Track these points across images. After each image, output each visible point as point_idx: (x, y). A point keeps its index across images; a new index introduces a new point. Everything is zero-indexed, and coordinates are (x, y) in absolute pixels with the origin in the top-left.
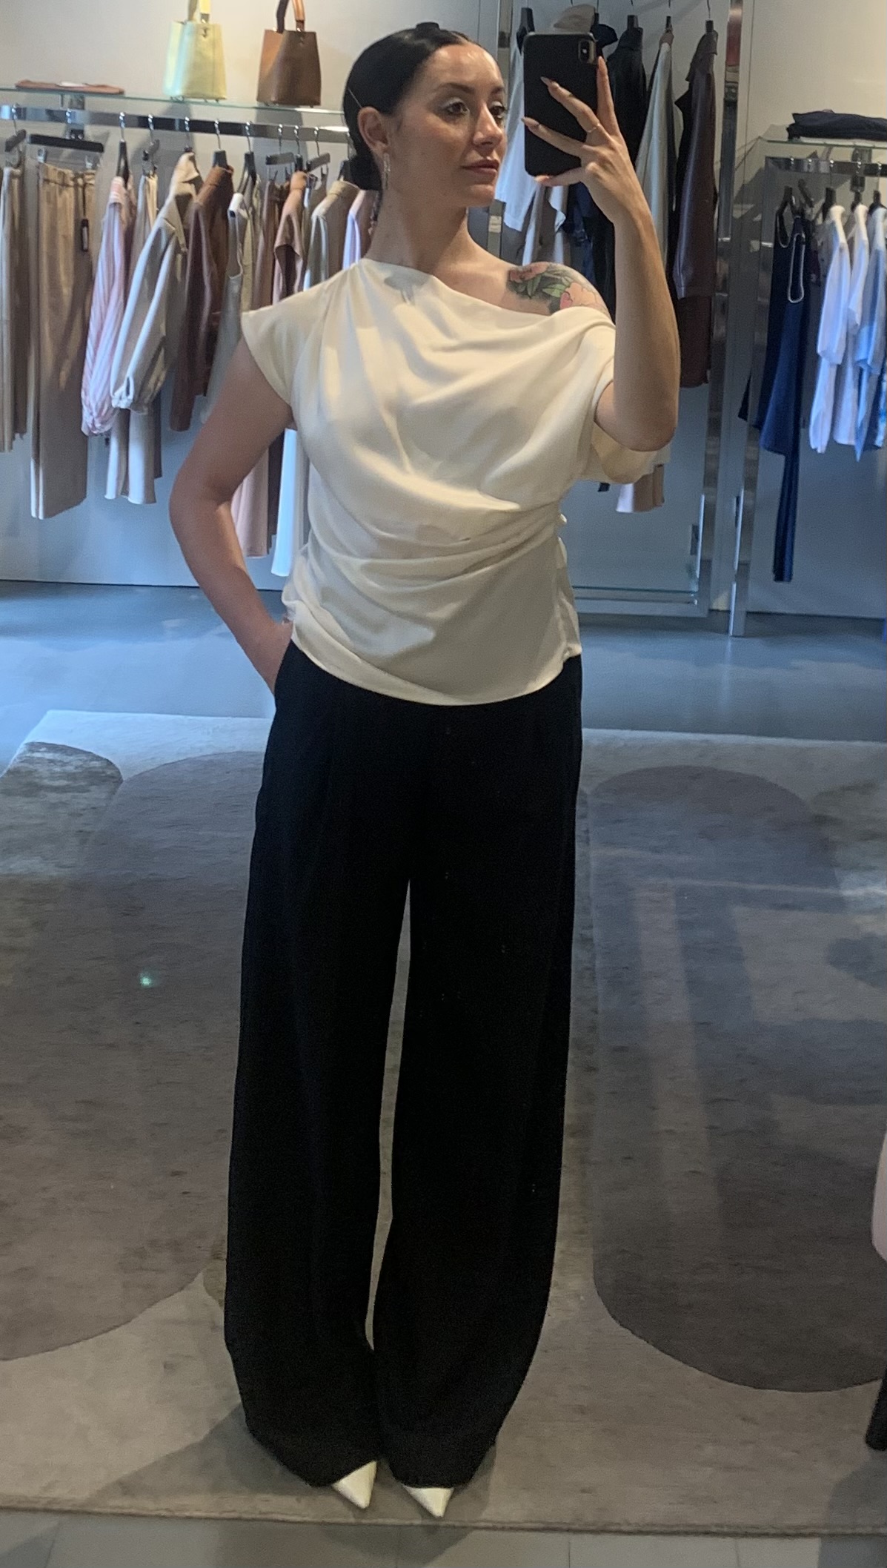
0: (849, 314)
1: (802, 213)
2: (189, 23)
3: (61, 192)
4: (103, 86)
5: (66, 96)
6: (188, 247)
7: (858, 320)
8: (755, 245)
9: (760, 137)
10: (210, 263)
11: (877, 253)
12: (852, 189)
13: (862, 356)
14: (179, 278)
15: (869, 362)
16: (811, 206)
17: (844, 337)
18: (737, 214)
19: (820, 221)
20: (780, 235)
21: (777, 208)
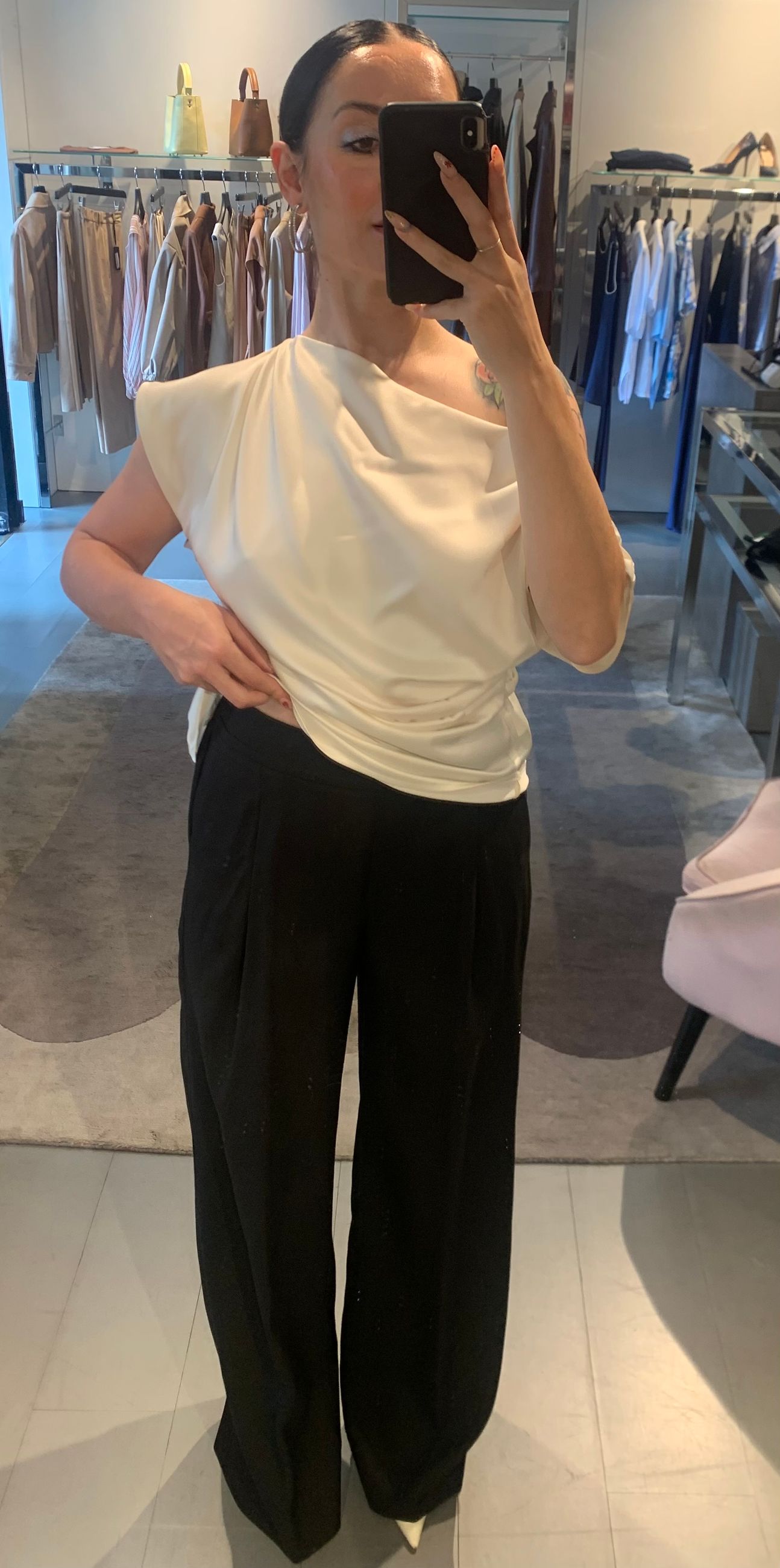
0: (649, 301)
1: (617, 227)
2: (178, 97)
3: (97, 229)
4: (123, 148)
5: (96, 156)
6: (186, 263)
7: (654, 305)
8: (583, 252)
9: (587, 171)
10: (202, 275)
11: (670, 255)
12: (652, 208)
13: (656, 332)
14: (181, 287)
15: (661, 337)
16: (623, 220)
17: (644, 318)
18: (570, 229)
19: (628, 232)
20: (601, 244)
21: (598, 224)
